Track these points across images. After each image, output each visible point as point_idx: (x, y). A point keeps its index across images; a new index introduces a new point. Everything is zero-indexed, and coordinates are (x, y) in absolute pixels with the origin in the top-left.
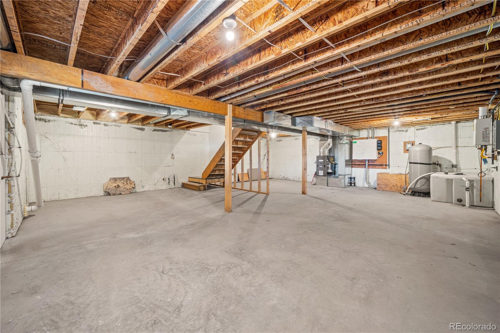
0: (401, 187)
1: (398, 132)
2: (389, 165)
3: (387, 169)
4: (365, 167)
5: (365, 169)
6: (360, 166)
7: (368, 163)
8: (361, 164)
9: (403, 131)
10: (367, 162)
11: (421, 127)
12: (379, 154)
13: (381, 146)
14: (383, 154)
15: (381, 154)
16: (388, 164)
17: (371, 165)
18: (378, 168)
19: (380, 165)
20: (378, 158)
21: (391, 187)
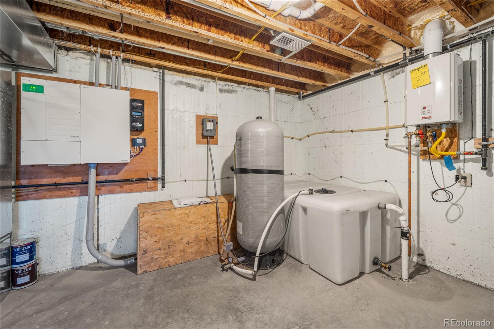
0: (207, 240)
1: (183, 87)
2: (163, 179)
3: (157, 190)
4: (84, 192)
5: (85, 198)
6: (60, 190)
7: (97, 175)
8: (66, 180)
9: (194, 87)
10: (93, 172)
11: (227, 87)
12: (134, 143)
13: (141, 120)
14: (145, 146)
15: (141, 144)
16: (159, 175)
17: (106, 182)
18: (131, 191)
19: (140, 180)
20: (131, 156)
21: (182, 249)
